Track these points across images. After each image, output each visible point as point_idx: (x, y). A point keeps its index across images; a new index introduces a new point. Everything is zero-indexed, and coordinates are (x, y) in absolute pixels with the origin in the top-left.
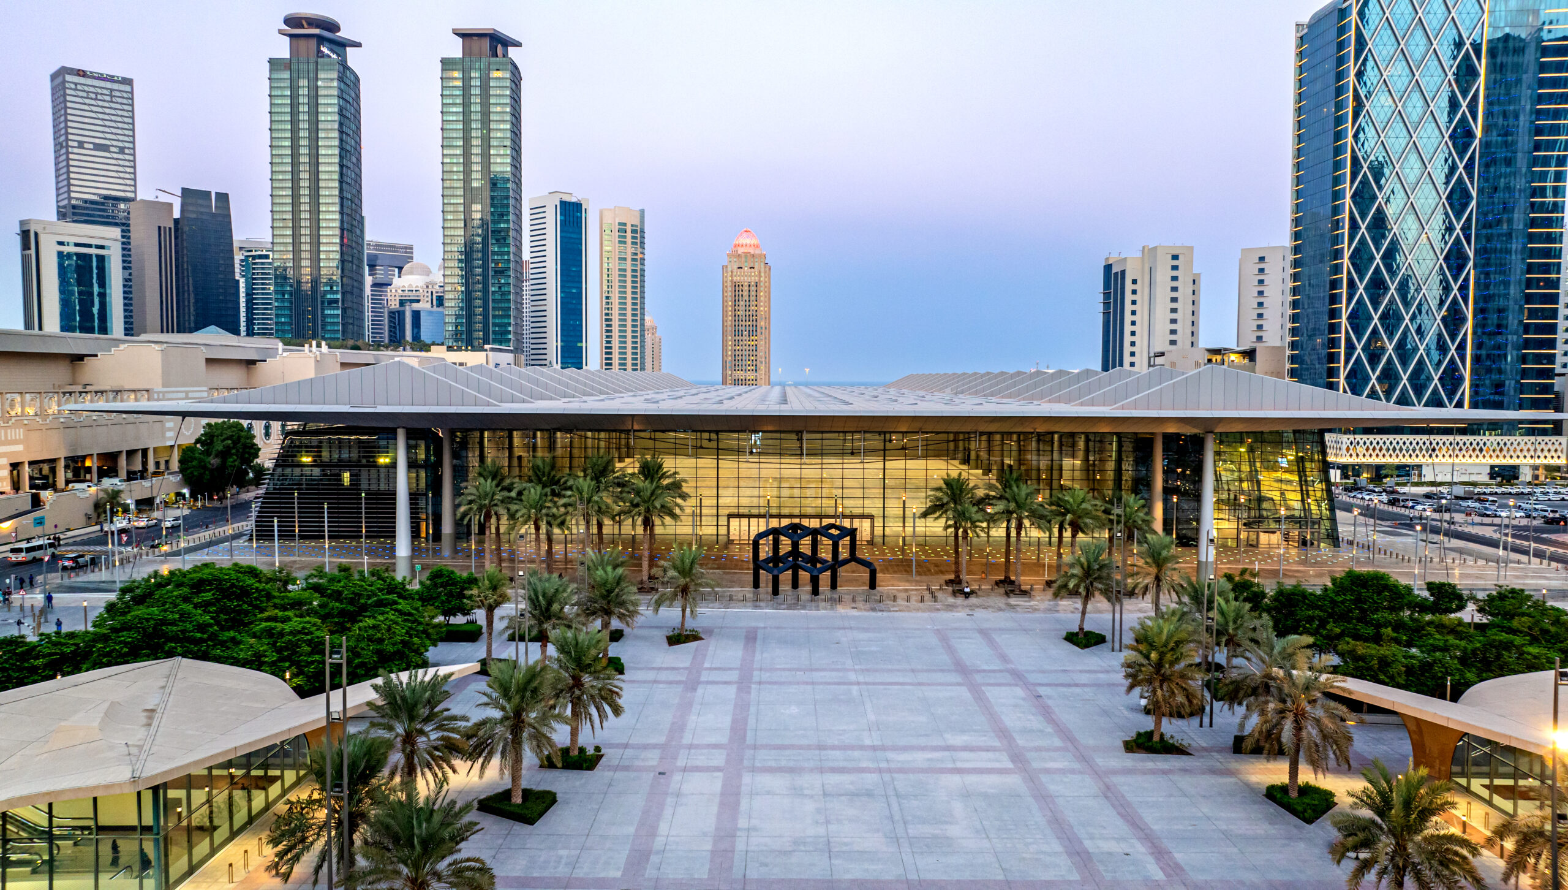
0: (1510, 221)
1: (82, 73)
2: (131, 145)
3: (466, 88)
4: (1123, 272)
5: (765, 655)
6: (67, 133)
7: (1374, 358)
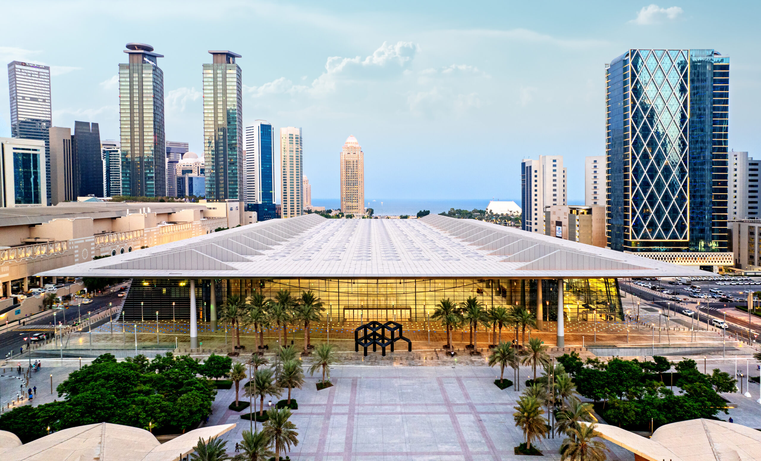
0: (704, 157)
1: (24, 64)
2: (49, 98)
3: (215, 78)
4: (530, 167)
5: (361, 395)
6: (16, 93)
7: (645, 216)
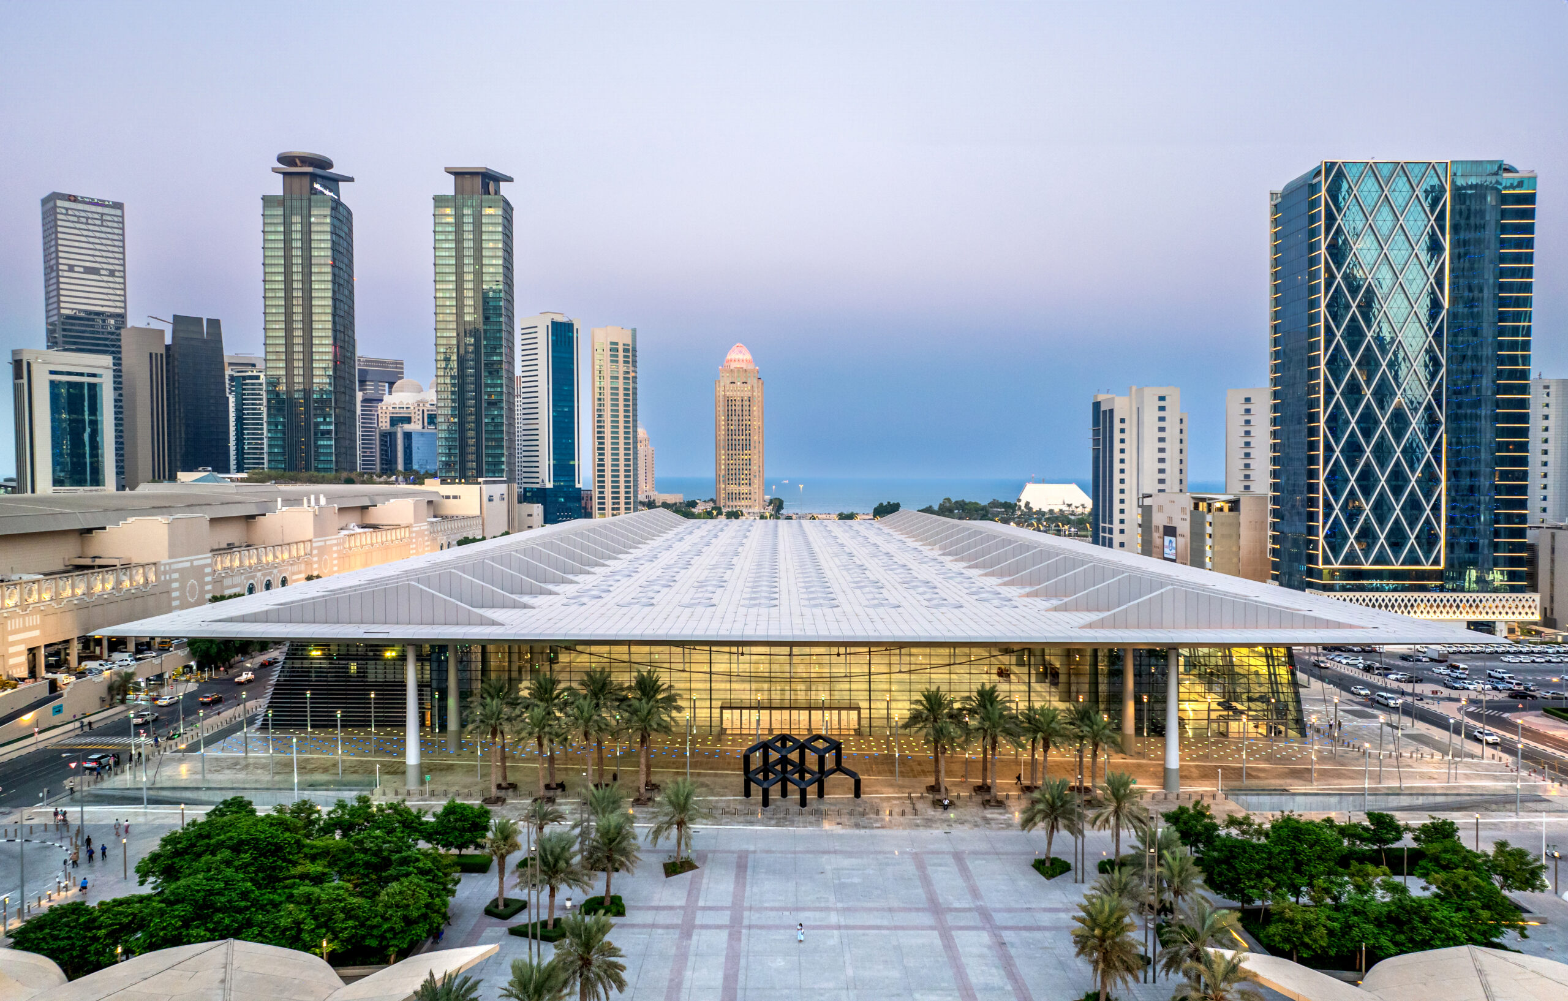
0: (1478, 390)
1: (73, 199)
2: (121, 268)
3: (459, 224)
4: (1111, 411)
5: (755, 890)
6: (57, 257)
7: (1352, 516)
